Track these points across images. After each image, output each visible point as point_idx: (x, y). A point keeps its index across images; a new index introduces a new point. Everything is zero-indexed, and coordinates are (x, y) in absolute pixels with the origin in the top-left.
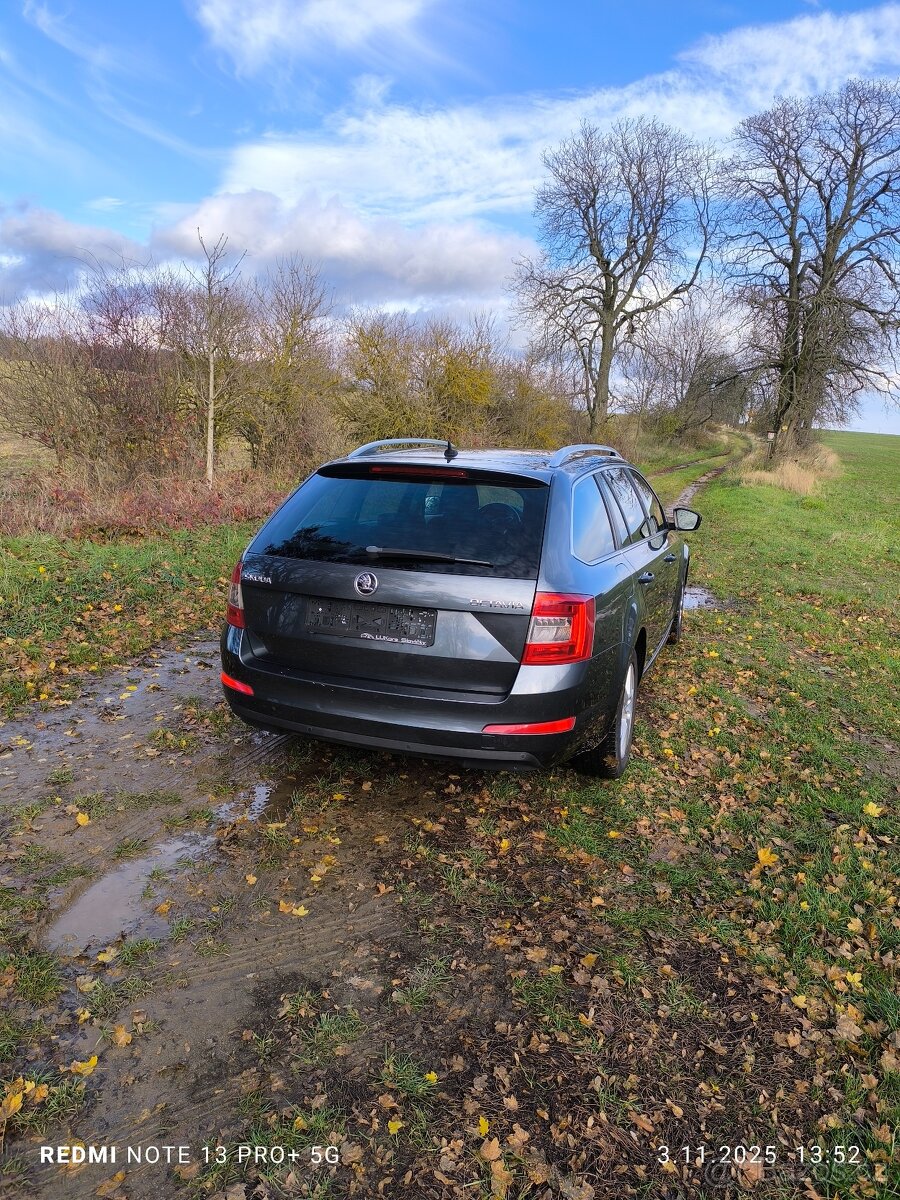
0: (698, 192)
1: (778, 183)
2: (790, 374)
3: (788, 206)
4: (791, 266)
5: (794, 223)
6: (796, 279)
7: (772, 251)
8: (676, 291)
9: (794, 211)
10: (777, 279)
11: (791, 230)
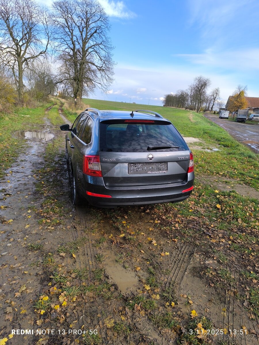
0: (45, 22)
1: (66, 24)
2: (77, 82)
3: (70, 31)
4: (73, 50)
5: (72, 37)
6: (75, 54)
7: (67, 44)
8: (41, 53)
9: (72, 33)
10: (69, 53)
11: (72, 39)
